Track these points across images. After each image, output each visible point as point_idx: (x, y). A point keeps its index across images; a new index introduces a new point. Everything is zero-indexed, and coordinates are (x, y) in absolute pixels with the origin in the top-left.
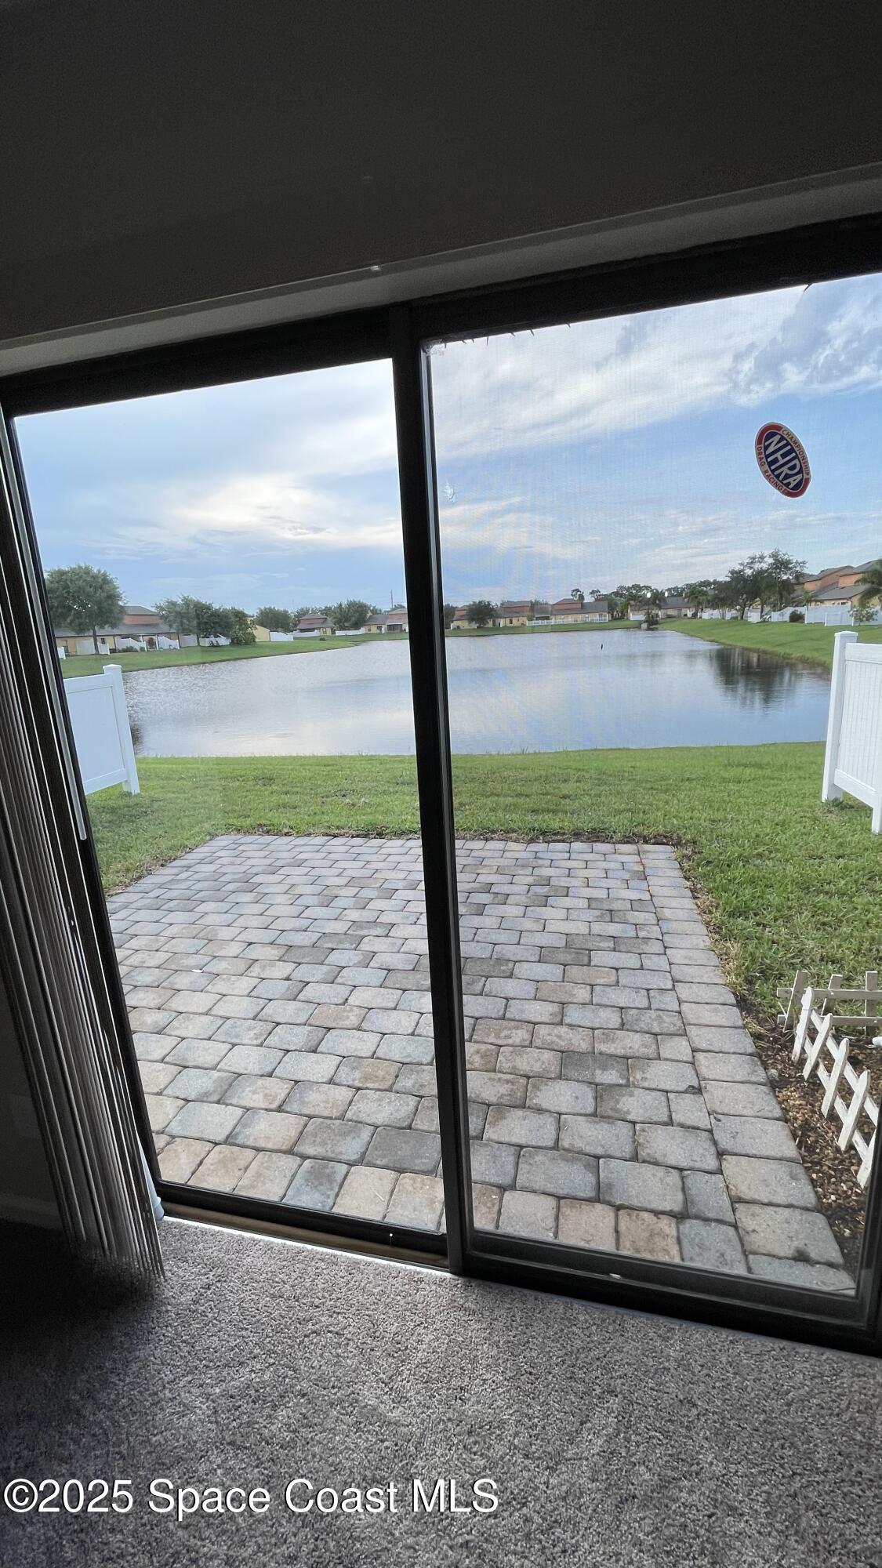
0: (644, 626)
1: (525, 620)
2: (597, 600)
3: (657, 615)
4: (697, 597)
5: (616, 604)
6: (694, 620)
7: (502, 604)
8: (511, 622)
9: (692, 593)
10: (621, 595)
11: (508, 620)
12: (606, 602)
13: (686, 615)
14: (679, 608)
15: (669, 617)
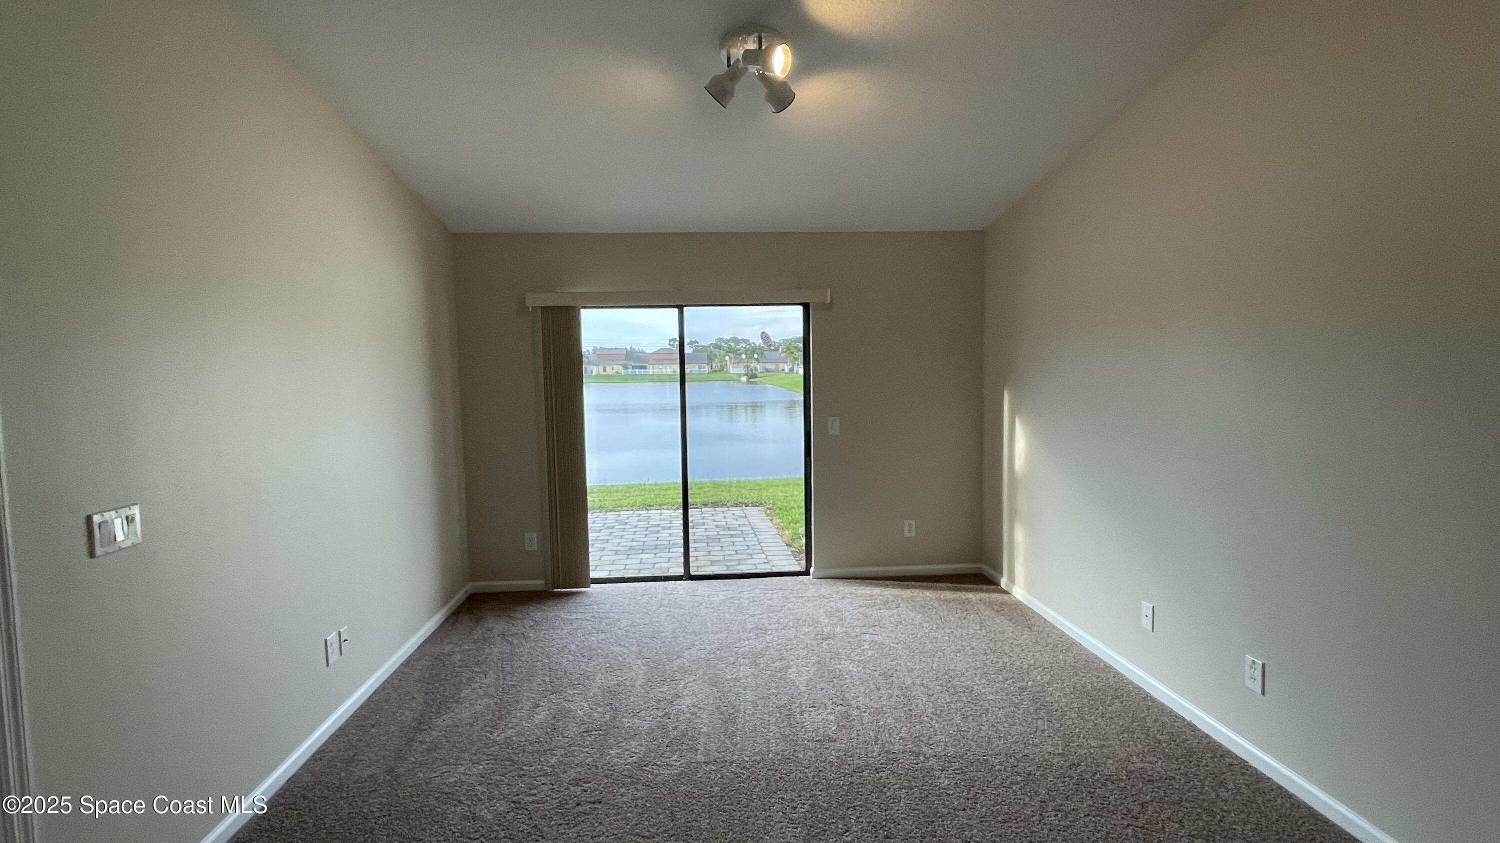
0: (744, 379)
1: (619, 368)
2: (695, 351)
3: (756, 369)
4: (792, 353)
5: (715, 356)
6: (791, 375)
7: (595, 350)
8: (605, 370)
9: (788, 349)
10: (720, 347)
11: (601, 367)
12: (705, 353)
13: (783, 370)
14: (777, 361)
15: (768, 371)
